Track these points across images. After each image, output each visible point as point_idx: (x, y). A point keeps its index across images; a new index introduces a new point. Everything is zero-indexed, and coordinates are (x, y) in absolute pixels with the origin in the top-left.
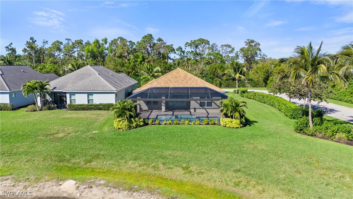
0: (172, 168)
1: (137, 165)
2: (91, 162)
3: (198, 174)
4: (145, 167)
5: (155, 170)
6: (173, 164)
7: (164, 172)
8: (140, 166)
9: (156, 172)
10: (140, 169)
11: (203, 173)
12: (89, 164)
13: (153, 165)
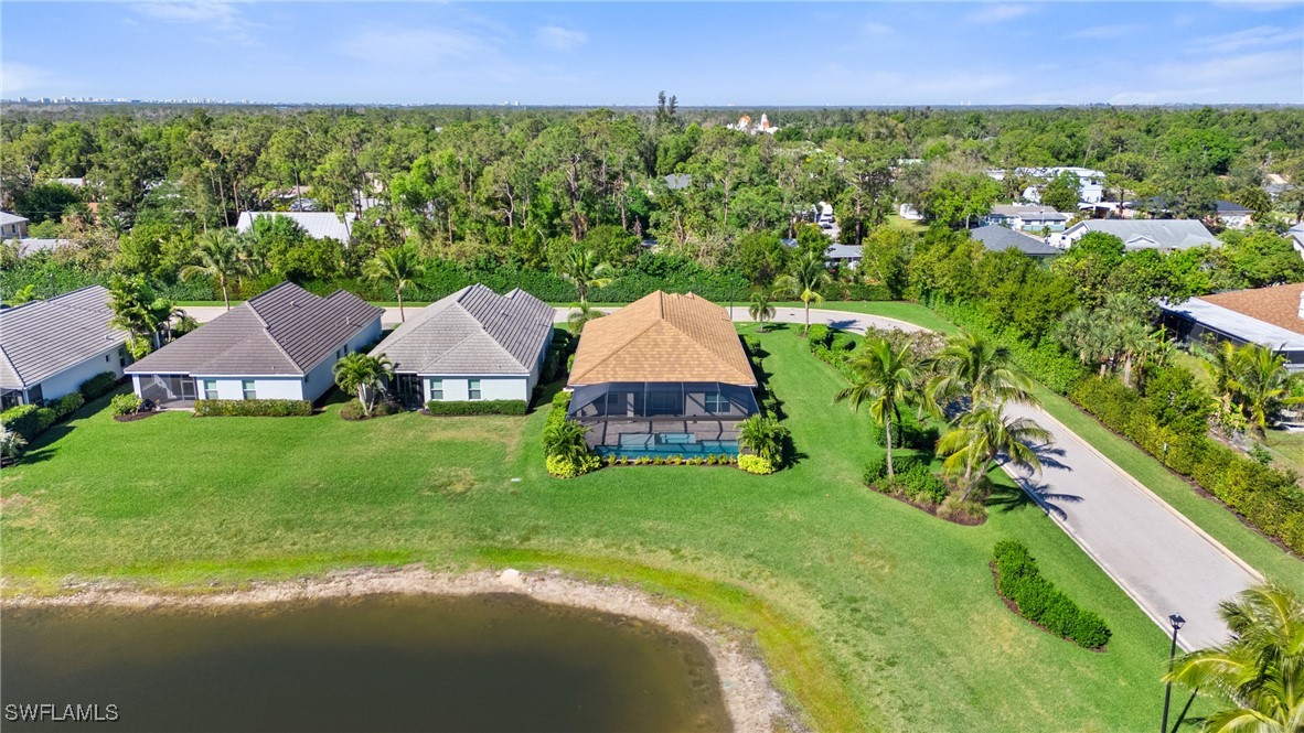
0: (655, 552)
1: (602, 545)
2: (529, 540)
3: (693, 560)
4: (614, 549)
5: (630, 554)
6: (656, 544)
7: (642, 555)
8: (606, 547)
9: (632, 557)
10: (609, 551)
11: (699, 559)
12: (526, 543)
13: (626, 545)
